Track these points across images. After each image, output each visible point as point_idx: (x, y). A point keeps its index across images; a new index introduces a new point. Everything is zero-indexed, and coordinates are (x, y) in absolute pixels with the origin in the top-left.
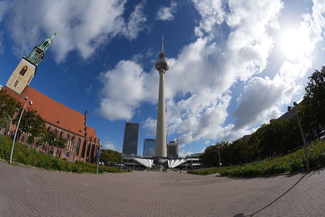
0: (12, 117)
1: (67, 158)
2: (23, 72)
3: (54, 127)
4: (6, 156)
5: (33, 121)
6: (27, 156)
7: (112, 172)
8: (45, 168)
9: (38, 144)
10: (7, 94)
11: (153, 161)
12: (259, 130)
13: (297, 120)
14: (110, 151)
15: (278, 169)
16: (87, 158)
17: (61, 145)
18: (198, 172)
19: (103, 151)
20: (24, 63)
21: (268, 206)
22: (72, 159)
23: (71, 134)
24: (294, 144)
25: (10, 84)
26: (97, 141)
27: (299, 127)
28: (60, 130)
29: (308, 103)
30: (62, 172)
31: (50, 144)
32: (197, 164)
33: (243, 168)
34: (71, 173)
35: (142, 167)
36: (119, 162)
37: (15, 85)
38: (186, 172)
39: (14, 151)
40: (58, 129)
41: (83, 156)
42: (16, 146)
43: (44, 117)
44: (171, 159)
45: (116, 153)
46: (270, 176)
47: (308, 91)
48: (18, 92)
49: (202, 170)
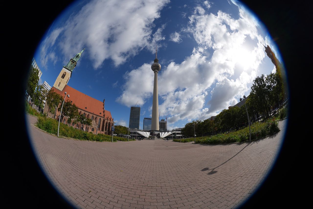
0: (57, 107)
1: (92, 132)
2: (63, 76)
3: (83, 111)
4: (55, 132)
5: (70, 108)
6: (67, 131)
7: (122, 141)
8: (79, 139)
9: (74, 123)
10: (54, 92)
11: (149, 133)
12: (221, 113)
13: (245, 108)
14: (121, 127)
15: (232, 140)
16: (106, 132)
17: (88, 123)
18: (180, 141)
19: (115, 126)
20: (64, 70)
21: (224, 163)
22: (96, 132)
23: (94, 116)
24: (243, 123)
25: (56, 85)
26: (112, 120)
27: (246, 113)
28: (87, 113)
29: (253, 97)
30: (90, 141)
31: (81, 123)
32: (179, 136)
33: (210, 138)
34: (95, 141)
35: (142, 137)
36: (127, 134)
37: (59, 86)
38: (172, 140)
39: (60, 129)
40: (86, 113)
41: (103, 130)
42: (61, 125)
43: (77, 105)
44: (161, 132)
45: (125, 128)
46: (227, 144)
47: (252, 90)
48: (60, 90)
49: (184, 139)
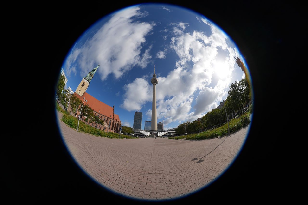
0: (78, 108)
1: (104, 130)
2: (83, 85)
3: (98, 114)
4: (76, 127)
5: (88, 110)
6: (85, 128)
7: (128, 138)
8: (94, 135)
9: (90, 122)
10: (76, 96)
11: (150, 132)
12: (206, 115)
13: (224, 109)
14: (126, 127)
15: (215, 135)
16: (115, 130)
17: (101, 123)
18: (174, 138)
19: (123, 127)
20: (84, 80)
21: (209, 153)
22: (107, 131)
23: (106, 118)
24: (223, 121)
25: (77, 91)
26: (119, 122)
27: (225, 113)
28: (100, 116)
29: (229, 100)
30: (102, 137)
31: (96, 122)
32: (174, 134)
33: (198, 135)
34: (107, 138)
35: (144, 136)
36: (131, 133)
37: (79, 92)
38: (168, 138)
39: (79, 125)
40: (100, 115)
41: (112, 129)
42: (80, 123)
43: (93, 108)
44: (159, 131)
45: (130, 128)
46: (211, 139)
47: (229, 94)
48: (81, 95)
49: (177, 137)
